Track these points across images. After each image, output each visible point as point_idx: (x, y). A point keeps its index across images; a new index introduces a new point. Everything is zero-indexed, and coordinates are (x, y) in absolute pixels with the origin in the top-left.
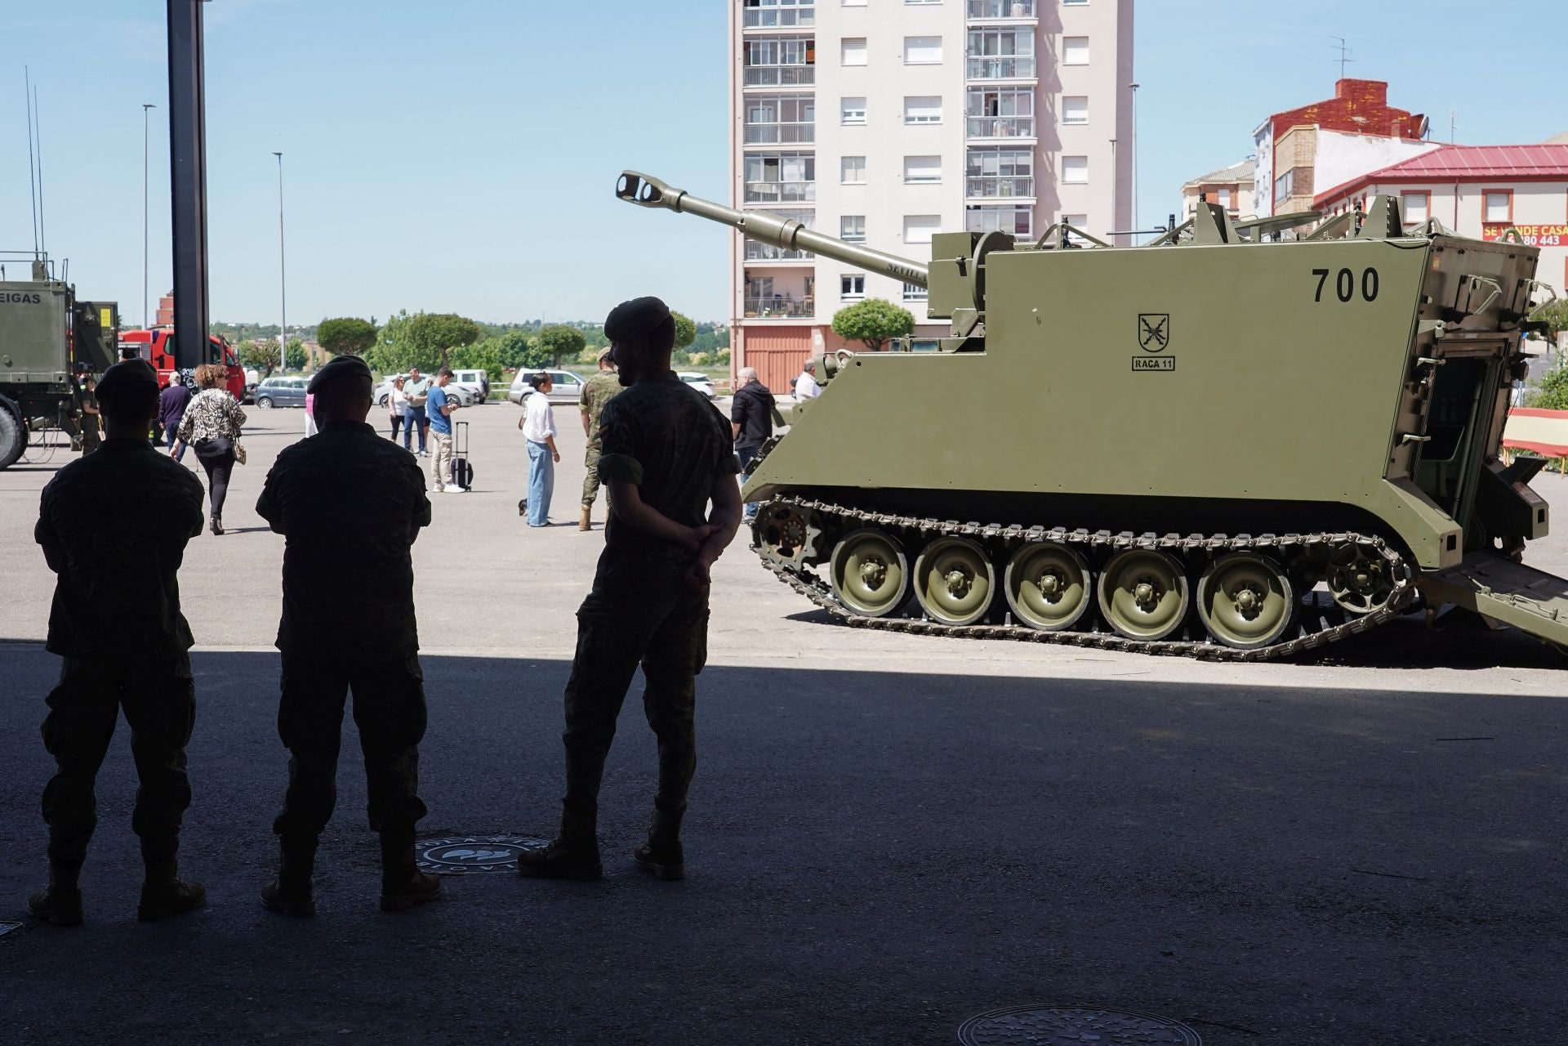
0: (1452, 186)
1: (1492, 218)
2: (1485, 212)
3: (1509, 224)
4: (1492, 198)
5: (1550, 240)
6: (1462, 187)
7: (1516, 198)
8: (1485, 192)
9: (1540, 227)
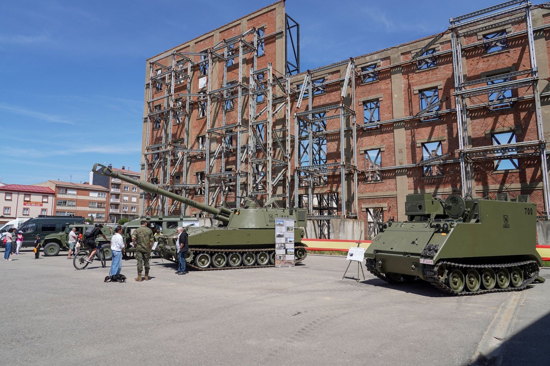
0: (17, 192)
1: (26, 200)
2: (24, 198)
3: (29, 201)
4: (26, 196)
5: (38, 205)
6: (20, 193)
7: (32, 196)
8: (25, 194)
9: (36, 202)
